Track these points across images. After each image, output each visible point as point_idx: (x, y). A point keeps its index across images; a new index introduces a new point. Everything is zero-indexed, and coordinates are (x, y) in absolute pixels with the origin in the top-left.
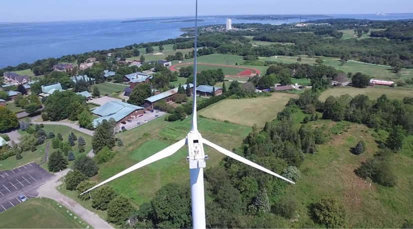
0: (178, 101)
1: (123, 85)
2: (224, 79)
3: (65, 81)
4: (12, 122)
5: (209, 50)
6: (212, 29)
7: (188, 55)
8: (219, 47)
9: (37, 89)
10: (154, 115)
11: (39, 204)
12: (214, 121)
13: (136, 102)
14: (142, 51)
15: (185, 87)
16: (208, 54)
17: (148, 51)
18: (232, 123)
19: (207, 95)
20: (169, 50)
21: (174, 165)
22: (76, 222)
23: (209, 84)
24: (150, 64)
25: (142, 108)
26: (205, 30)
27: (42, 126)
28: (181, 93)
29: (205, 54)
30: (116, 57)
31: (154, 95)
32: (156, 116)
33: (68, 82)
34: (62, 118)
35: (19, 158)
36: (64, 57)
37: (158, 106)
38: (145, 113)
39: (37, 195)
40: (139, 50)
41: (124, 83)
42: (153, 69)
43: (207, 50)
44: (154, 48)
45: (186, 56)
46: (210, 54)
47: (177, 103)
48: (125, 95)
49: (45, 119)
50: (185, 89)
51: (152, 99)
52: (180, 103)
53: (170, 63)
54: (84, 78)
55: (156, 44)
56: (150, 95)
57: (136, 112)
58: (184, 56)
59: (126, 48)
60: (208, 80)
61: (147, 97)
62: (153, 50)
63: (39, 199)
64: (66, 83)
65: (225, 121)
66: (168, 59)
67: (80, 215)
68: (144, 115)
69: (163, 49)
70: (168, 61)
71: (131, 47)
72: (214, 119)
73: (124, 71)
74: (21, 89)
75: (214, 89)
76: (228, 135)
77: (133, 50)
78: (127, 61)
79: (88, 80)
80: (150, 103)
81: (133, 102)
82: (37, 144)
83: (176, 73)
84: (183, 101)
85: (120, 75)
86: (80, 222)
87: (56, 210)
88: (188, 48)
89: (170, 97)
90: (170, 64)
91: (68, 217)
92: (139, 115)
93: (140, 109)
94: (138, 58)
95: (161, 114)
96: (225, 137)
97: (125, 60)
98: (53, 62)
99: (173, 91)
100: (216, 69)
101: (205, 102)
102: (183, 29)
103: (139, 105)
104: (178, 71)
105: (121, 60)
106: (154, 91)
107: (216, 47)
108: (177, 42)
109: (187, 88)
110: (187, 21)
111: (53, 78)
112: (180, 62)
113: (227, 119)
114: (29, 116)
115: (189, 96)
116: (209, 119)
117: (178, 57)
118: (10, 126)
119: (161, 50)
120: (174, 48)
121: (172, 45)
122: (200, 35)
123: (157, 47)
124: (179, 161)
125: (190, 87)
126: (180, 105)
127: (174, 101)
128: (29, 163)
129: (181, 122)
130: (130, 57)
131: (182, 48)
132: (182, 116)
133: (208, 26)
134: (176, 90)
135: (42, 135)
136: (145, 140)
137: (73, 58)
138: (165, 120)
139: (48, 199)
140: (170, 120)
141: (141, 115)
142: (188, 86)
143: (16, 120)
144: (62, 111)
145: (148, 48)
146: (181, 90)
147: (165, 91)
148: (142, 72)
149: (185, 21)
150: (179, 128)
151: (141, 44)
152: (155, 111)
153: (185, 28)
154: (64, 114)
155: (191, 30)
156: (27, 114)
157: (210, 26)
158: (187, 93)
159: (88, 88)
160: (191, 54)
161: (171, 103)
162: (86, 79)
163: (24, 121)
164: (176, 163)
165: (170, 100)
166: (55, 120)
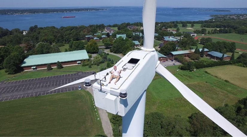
0: (193, 58)
1: (161, 42)
2: (235, 51)
3: (129, 34)
4: (96, 49)
5: (228, 30)
6: (235, 17)
7: (210, 31)
8: (238, 29)
9: (114, 36)
10: (173, 64)
11: (84, 94)
12: (215, 78)
13: (164, 53)
14: (180, 26)
15: (201, 50)
16: (226, 33)
17: (183, 26)
18: (232, 84)
19: (217, 60)
20: (198, 27)
21: (172, 100)
22: (94, 113)
23: (221, 52)
24: (182, 33)
25: (166, 57)
26: (229, 17)
27: (108, 54)
28: (196, 53)
29: (224, 33)
30: (163, 26)
31: (177, 50)
32: (174, 64)
33: (131, 35)
34: (119, 52)
35: (90, 67)
36: (135, 23)
37: (177, 58)
38: (167, 60)
39: (86, 89)
40: (178, 24)
41: (162, 41)
42: (183, 36)
43: (226, 30)
44: (188, 25)
45: (209, 32)
46: (228, 33)
47: (192, 59)
48: (159, 48)
49: (111, 52)
50: (200, 51)
51: (174, 53)
52: (193, 60)
53: (196, 34)
54: (139, 34)
55: (190, 23)
56: (174, 50)
57: (162, 58)
58: (207, 32)
59: (171, 22)
60: (221, 49)
61: (171, 51)
62: (187, 26)
63: (86, 91)
64: (129, 35)
65: (226, 81)
66: (195, 32)
67: (99, 110)
68: (166, 62)
69: (194, 26)
70: (195, 33)
71: (173, 22)
72: (216, 77)
73: (164, 34)
74: (108, 35)
75: (223, 55)
76: (225, 92)
77: (175, 25)
78: (168, 30)
79: (142, 36)
80: (172, 55)
81: (162, 52)
82: (101, 63)
83: (197, 41)
84: (196, 59)
85: (161, 36)
86: (96, 114)
87: (90, 101)
88: (212, 27)
89: (188, 54)
90: (196, 36)
91: (93, 107)
92: (163, 61)
93: (164, 57)
94: (175, 29)
95: (178, 64)
96: (222, 92)
97: (167, 29)
98: (128, 24)
99: (191, 51)
100: (230, 43)
101: (213, 63)
102: (212, 16)
103: (165, 55)
104: (200, 40)
105: (165, 28)
106: (178, 48)
107: (235, 29)
108: (205, 23)
109: (202, 51)
110: (217, 11)
111: (124, 32)
112: (203, 35)
113: (228, 80)
114: (105, 48)
115: (202, 57)
116: (212, 75)
117: (203, 32)
118: (94, 51)
119: (192, 26)
120: (202, 27)
121: (201, 25)
122: (224, 20)
123: (190, 25)
124: (176, 99)
125: (205, 50)
126: (193, 61)
127: (189, 57)
128: (92, 71)
129: (190, 72)
130: (171, 28)
131: (207, 27)
132: (191, 68)
133: (233, 15)
134: (193, 51)
135: (105, 58)
136: (159, 77)
137: (139, 24)
138: (179, 68)
139: (90, 93)
140: (182, 68)
141: (164, 61)
142: (203, 49)
143: (98, 49)
144: (120, 48)
145: (184, 24)
146: (197, 51)
147: (185, 50)
148: (175, 37)
149: (214, 11)
150: (186, 76)
151: (180, 21)
152: (174, 61)
153: (214, 15)
154: (120, 50)
155: (218, 17)
156: (105, 47)
157: (235, 15)
158: (201, 54)
159: (140, 40)
160: (213, 31)
161: (187, 58)
162: (140, 35)
163: (101, 50)
164: (173, 99)
165: (187, 56)
166: (115, 53)
